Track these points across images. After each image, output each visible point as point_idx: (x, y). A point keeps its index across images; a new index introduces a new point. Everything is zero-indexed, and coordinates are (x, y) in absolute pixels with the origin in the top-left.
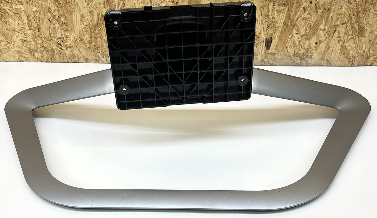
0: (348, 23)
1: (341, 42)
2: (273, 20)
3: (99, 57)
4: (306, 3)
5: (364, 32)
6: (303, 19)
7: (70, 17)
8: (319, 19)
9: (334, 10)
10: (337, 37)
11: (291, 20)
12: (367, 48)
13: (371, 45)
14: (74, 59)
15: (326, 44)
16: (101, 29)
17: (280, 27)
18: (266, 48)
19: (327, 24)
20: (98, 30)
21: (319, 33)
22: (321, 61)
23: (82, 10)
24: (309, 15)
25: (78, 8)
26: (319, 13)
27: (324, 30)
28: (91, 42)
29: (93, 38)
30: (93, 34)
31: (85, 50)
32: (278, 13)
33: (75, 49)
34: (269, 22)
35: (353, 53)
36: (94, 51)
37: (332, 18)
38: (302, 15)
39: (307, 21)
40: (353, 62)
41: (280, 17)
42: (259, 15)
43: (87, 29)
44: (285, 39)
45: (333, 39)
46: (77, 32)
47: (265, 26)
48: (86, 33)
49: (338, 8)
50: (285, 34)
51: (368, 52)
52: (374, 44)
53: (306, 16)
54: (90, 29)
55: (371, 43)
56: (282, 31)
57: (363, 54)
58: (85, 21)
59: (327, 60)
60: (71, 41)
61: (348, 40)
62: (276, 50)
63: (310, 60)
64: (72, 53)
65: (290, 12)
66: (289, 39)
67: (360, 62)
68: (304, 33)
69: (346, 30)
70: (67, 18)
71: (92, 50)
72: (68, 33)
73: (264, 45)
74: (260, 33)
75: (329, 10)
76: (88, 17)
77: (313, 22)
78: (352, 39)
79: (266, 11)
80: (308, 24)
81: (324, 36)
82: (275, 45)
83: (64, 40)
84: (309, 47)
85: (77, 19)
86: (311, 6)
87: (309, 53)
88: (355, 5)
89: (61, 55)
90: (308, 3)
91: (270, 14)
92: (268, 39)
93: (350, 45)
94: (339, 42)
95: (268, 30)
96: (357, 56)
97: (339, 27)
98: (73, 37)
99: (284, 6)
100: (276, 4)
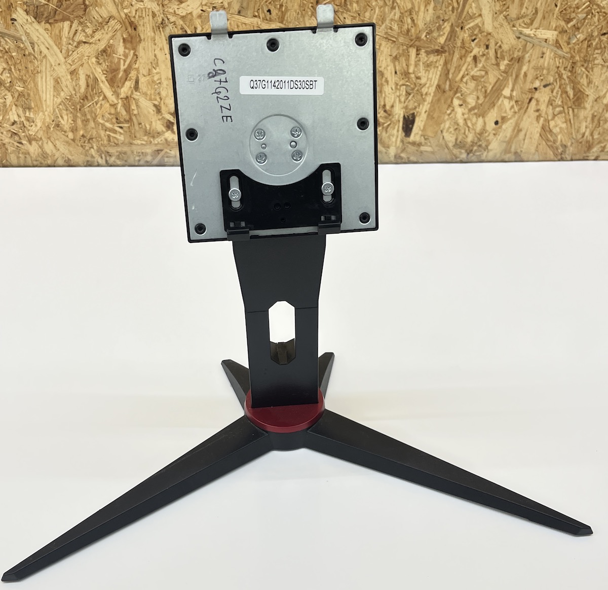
0: (555, 84)
1: (542, 119)
2: (416, 81)
3: (92, 157)
4: (479, 48)
5: (583, 100)
6: (474, 78)
7: (34, 83)
8: (501, 78)
9: (529, 61)
10: (534, 111)
11: (450, 81)
12: (588, 130)
13: (595, 124)
14: (46, 162)
15: (514, 124)
16: (95, 104)
17: (430, 94)
18: (404, 134)
19: (516, 87)
20: (89, 107)
21: (501, 105)
22: (505, 154)
23: (55, 68)
24: (483, 71)
25: (48, 65)
26: (502, 67)
27: (511, 98)
28: (76, 130)
29: (79, 122)
30: (79, 115)
31: (65, 144)
32: (426, 68)
33: (47, 143)
34: (409, 86)
35: (563, 140)
36: (82, 146)
37: (525, 75)
38: (470, 70)
39: (480, 81)
40: (563, 156)
41: (430, 76)
42: (391, 73)
43: (68, 106)
44: (439, 117)
45: (526, 114)
46: (48, 110)
47: (401, 92)
48: (65, 112)
49: (536, 57)
50: (439, 107)
51: (591, 138)
52: (601, 122)
53: (478, 74)
54: (74, 106)
55: (597, 120)
56: (434, 101)
57: (580, 140)
58: (63, 90)
59: (516, 153)
60: (38, 127)
61: (554, 116)
62: (422, 137)
63: (485, 154)
64: (40, 150)
65: (449, 66)
66: (447, 117)
67: (575, 154)
68: (473, 104)
69: (550, 98)
70: (27, 84)
71: (79, 145)
72: (32, 114)
73: (401, 128)
74: (392, 106)
75: (520, 60)
76: (68, 83)
77: (490, 84)
78: (562, 113)
79: (404, 65)
80: (482, 87)
81: (511, 109)
82: (420, 128)
83: (25, 127)
84: (484, 130)
85: (48, 87)
86: (488, 53)
87: (483, 141)
88: (568, 50)
89: (20, 155)
90: (483, 49)
91: (411, 70)
92: (408, 116)
93: (558, 125)
94: (537, 119)
95: (408, 100)
96: (569, 144)
97: (538, 92)
98: (40, 120)
99: (438, 55)
100: (423, 51)
